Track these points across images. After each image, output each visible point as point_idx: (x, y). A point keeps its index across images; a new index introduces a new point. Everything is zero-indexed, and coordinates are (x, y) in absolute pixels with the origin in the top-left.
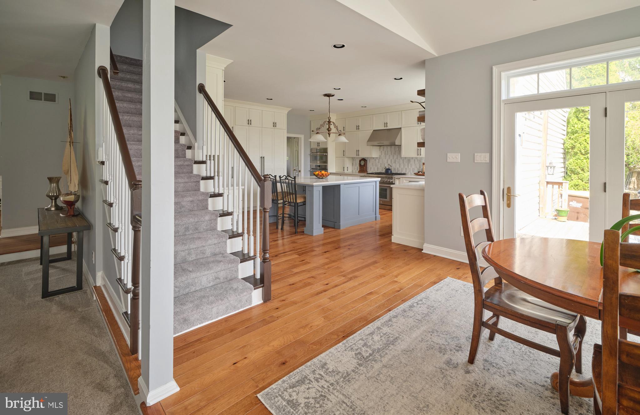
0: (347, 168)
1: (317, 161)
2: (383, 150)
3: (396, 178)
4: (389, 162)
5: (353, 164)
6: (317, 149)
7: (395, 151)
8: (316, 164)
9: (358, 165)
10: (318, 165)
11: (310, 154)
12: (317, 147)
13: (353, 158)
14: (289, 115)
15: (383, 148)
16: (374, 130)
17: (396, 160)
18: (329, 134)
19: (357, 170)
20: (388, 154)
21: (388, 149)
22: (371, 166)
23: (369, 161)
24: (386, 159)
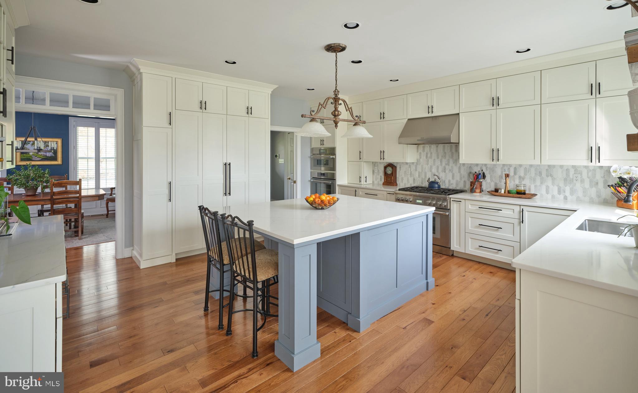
0: (365, 178)
1: (321, 167)
2: (424, 151)
3: (452, 199)
4: (434, 170)
5: (373, 171)
6: (320, 150)
7: (445, 153)
8: (319, 171)
9: (382, 174)
10: (323, 172)
11: (310, 156)
12: (320, 146)
13: (374, 163)
14: (273, 95)
15: (424, 147)
16: (409, 119)
17: (447, 167)
18: (336, 123)
19: (381, 180)
20: (431, 157)
21: (432, 149)
22: (403, 176)
23: (400, 168)
24: (428, 164)
